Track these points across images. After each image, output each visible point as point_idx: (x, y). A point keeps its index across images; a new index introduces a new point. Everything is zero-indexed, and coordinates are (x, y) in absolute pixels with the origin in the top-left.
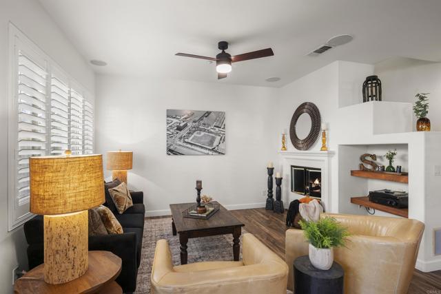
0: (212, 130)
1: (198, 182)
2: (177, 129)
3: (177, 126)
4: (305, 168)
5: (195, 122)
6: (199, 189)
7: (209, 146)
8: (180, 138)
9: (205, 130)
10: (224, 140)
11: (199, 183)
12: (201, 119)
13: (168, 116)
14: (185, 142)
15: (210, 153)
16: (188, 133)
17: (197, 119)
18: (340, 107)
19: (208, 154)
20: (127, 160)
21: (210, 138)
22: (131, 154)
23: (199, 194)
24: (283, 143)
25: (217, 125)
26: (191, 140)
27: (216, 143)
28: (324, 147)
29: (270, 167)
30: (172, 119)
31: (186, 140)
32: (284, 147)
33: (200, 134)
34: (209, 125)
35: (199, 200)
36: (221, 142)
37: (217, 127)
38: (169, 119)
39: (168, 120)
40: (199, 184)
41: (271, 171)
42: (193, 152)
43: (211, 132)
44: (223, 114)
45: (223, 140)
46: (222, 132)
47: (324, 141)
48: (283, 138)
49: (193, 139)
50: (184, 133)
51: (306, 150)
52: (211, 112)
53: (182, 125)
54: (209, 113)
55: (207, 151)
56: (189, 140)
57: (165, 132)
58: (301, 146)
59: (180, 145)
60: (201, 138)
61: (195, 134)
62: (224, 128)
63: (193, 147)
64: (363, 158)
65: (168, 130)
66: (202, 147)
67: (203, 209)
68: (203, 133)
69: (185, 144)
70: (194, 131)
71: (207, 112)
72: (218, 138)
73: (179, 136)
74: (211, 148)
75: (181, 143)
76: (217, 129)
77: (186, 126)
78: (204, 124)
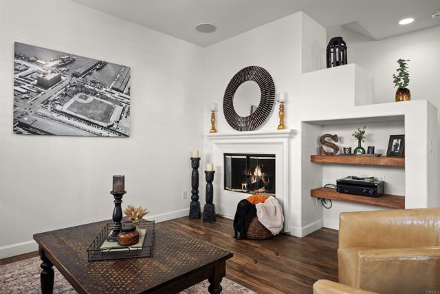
0: (109, 95)
1: (116, 179)
2: (39, 84)
3: (38, 79)
4: (248, 156)
6: (118, 195)
7: (102, 121)
8: (46, 103)
9: (95, 94)
10: (128, 113)
11: (119, 181)
12: (88, 72)
13: (17, 56)
14: (55, 110)
15: (105, 133)
16: (62, 94)
17: (81, 71)
18: (303, 72)
19: (100, 135)
21: (105, 108)
23: (118, 205)
24: (213, 123)
25: (117, 87)
26: (68, 109)
27: (114, 118)
28: (282, 125)
29: (195, 156)
30: (27, 64)
31: (58, 108)
32: (213, 129)
33: (86, 98)
34: (103, 86)
35: (118, 217)
36: (124, 116)
37: (117, 90)
38: (19, 61)
39: (16, 64)
40: (119, 183)
41: (196, 163)
42: (72, 130)
43: (107, 98)
44: (127, 69)
45: (126, 113)
46: (125, 100)
47: (282, 117)
48: (213, 116)
49: (72, 106)
50: (53, 93)
51: (252, 130)
52: (105, 64)
53: (49, 77)
54: (101, 65)
55: (98, 131)
56: (65, 108)
57: (10, 88)
58: (242, 125)
59: (44, 116)
60: (88, 106)
61: (76, 98)
62: (128, 93)
63: (72, 121)
64: (322, 140)
65: (16, 84)
66: (89, 123)
67: (132, 235)
68: (91, 98)
69: (55, 115)
70: (76, 93)
71: (100, 62)
72: (118, 109)
73: (41, 97)
74: (105, 125)
75: (47, 112)
76: (117, 94)
77: (58, 80)
78: (94, 82)
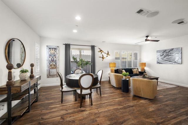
0: (175, 55)
3: (160, 55)
5: (166, 53)
7: (173, 61)
8: (161, 59)
9: (171, 55)
12: (169, 52)
14: (163, 60)
15: (174, 63)
16: (164, 57)
19: (172, 64)
20: (144, 64)
21: (174, 58)
22: (145, 63)
27: (176, 60)
30: (158, 53)
33: (169, 57)
34: (173, 53)
36: (179, 59)
42: (165, 63)
46: (180, 55)
49: (166, 59)
50: (162, 57)
53: (162, 54)
54: (173, 49)
56: (164, 59)
57: (156, 57)
59: (161, 61)
61: (167, 57)
63: (166, 61)
66: (170, 61)
71: (172, 49)
78: (171, 53)
